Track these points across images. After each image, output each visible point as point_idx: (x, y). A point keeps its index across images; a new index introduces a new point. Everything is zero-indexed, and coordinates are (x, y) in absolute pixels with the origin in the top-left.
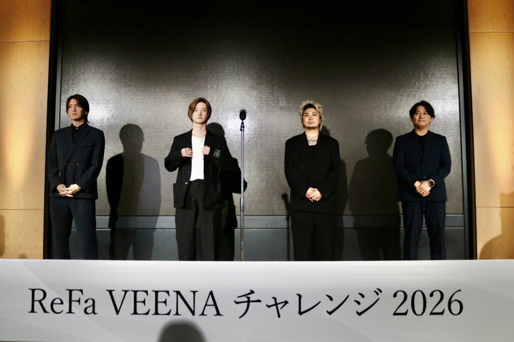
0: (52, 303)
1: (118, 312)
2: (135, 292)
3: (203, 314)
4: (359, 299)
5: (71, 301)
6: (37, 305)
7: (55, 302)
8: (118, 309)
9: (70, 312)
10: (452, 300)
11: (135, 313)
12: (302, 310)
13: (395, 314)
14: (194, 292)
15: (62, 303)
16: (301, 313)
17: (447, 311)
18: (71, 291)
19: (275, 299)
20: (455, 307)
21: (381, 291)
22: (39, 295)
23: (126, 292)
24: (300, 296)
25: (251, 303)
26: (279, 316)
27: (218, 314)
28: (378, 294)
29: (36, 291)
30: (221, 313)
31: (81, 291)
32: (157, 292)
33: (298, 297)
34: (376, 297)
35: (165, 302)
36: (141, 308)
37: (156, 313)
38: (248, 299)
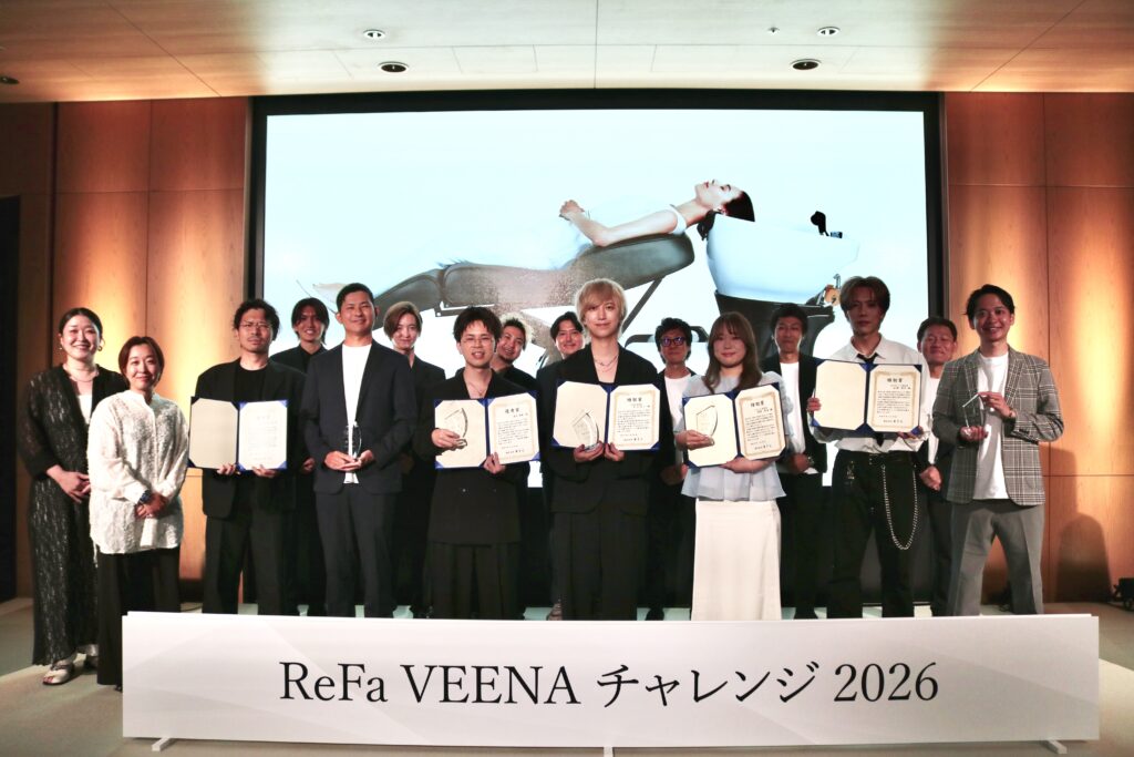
0: (317, 685)
1: (419, 698)
2: (446, 669)
3: (549, 701)
4: (785, 677)
5: (346, 681)
6: (293, 687)
7: (321, 683)
8: (420, 693)
9: (345, 697)
10: (923, 677)
11: (446, 699)
12: (699, 695)
13: (837, 699)
14: (537, 669)
15: (332, 684)
16: (697, 699)
17: (914, 694)
18: (345, 667)
19: (659, 678)
20: (926, 688)
21: (817, 666)
22: (296, 673)
23: (431, 668)
24: (697, 674)
25: (622, 685)
26: (665, 704)
27: (573, 700)
28: (812, 670)
29: (291, 666)
30: (578, 699)
31: (362, 666)
32: (479, 669)
33: (693, 675)
34: (811, 674)
35: (492, 684)
36: (454, 692)
37: (479, 700)
38: (619, 679)
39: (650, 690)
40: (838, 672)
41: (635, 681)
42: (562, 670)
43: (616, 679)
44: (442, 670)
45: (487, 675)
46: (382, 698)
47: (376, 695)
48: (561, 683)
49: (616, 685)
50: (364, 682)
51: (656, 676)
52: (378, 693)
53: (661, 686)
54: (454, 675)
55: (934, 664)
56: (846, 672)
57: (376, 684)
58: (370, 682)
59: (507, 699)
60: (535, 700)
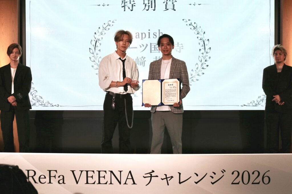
1: (77, 183)
3: (125, 183)
4: (213, 175)
5: (50, 177)
6: (31, 179)
7: (41, 177)
8: (78, 181)
10: (264, 176)
11: (87, 183)
12: (181, 181)
13: (232, 183)
14: (121, 172)
15: (45, 178)
16: (180, 183)
17: (261, 182)
18: (50, 171)
20: (266, 180)
21: (225, 171)
23: (82, 171)
25: (152, 178)
26: (168, 185)
27: (134, 183)
28: (223, 172)
29: (30, 171)
30: (136, 183)
31: (56, 171)
32: (99, 172)
33: (179, 174)
34: (222, 174)
35: (104, 177)
36: (90, 180)
37: (99, 183)
39: (162, 179)
40: (233, 173)
41: (157, 176)
42: (130, 172)
43: (150, 175)
44: (86, 172)
45: (102, 174)
46: (63, 183)
47: (61, 182)
48: (130, 177)
49: (150, 178)
50: (57, 177)
51: (165, 174)
52: (62, 181)
53: (167, 178)
54: (90, 174)
55: (269, 171)
56: (236, 174)
57: (61, 177)
58: (59, 177)
59: (110, 183)
60: (120, 183)
